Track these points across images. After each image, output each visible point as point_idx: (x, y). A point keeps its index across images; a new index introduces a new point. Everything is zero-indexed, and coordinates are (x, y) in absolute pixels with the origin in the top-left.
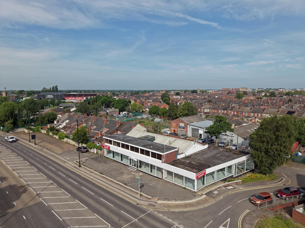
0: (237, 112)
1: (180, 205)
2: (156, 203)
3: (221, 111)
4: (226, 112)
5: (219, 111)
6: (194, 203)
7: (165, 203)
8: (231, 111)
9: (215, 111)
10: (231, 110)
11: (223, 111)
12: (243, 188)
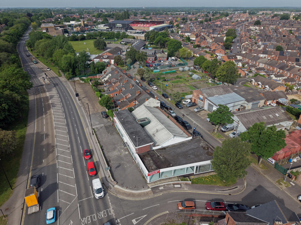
0: (294, 75)
1: (126, 193)
2: (113, 186)
3: (277, 70)
4: (282, 72)
5: (274, 68)
6: (136, 194)
7: (118, 189)
8: (287, 72)
9: (270, 68)
10: (288, 70)
11: (278, 70)
12: (187, 190)
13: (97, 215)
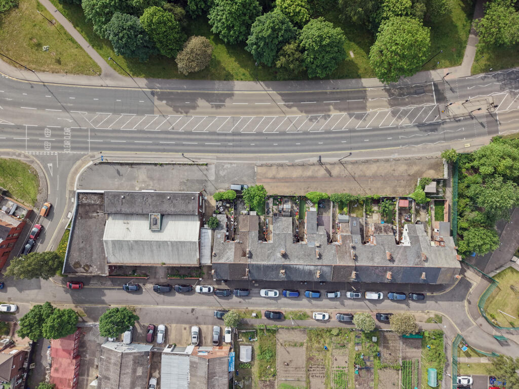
7: (88, 163)
13: (68, 140)
